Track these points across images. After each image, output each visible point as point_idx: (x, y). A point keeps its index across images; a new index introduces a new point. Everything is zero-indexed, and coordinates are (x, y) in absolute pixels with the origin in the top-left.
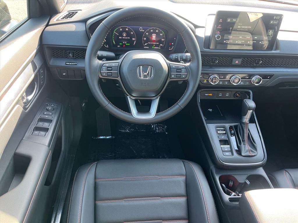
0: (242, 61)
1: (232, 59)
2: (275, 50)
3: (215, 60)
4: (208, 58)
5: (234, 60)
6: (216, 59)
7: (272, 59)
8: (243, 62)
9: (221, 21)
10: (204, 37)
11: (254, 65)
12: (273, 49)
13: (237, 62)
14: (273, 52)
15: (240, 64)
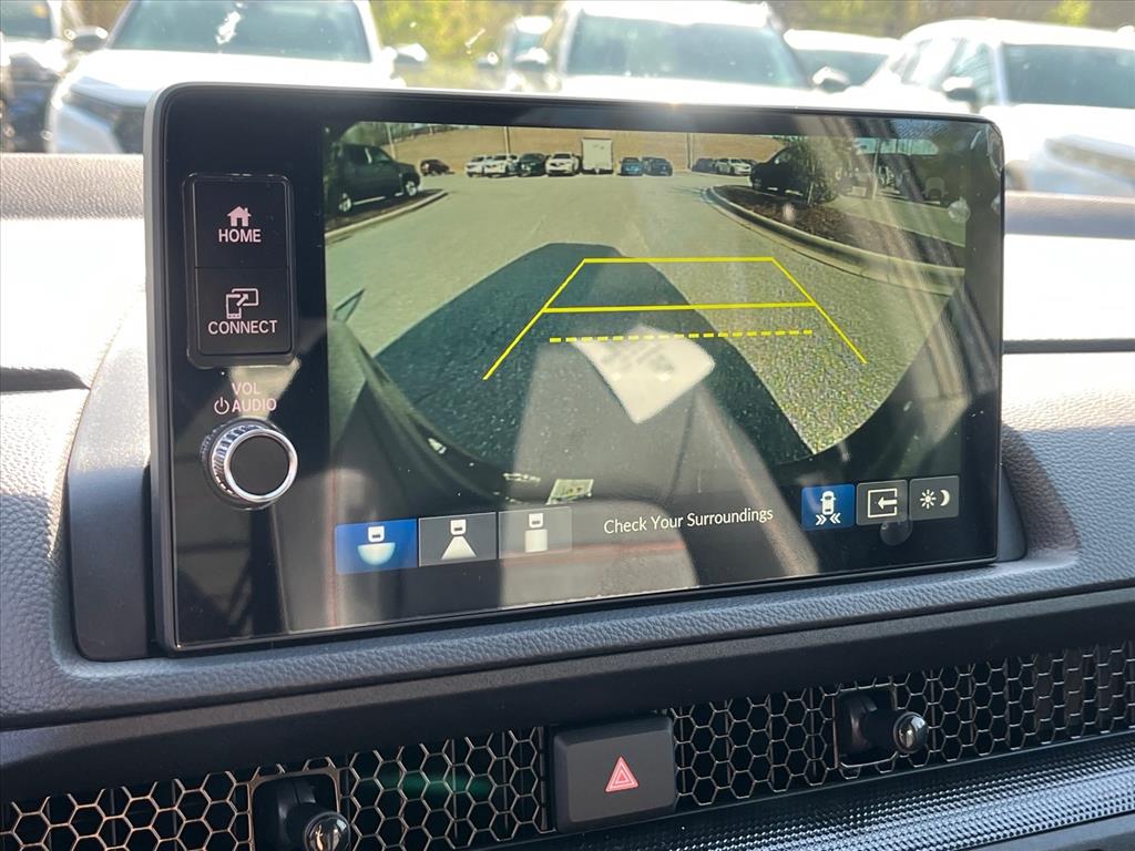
0: (682, 756)
1: (548, 751)
2: (1022, 554)
3: (301, 815)
4: (193, 805)
5: (574, 754)
6: (323, 787)
7: (980, 675)
8: (694, 761)
9: (253, 236)
10: (51, 490)
11: (835, 776)
12: (1000, 555)
13: (622, 778)
14: (1008, 575)
15: (667, 795)
